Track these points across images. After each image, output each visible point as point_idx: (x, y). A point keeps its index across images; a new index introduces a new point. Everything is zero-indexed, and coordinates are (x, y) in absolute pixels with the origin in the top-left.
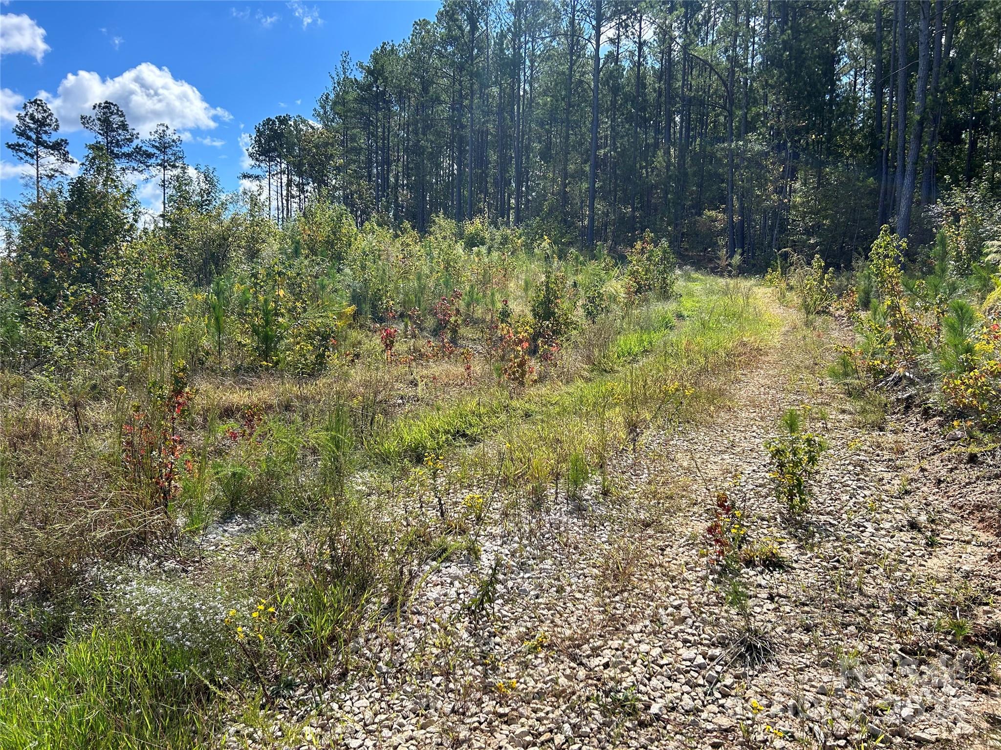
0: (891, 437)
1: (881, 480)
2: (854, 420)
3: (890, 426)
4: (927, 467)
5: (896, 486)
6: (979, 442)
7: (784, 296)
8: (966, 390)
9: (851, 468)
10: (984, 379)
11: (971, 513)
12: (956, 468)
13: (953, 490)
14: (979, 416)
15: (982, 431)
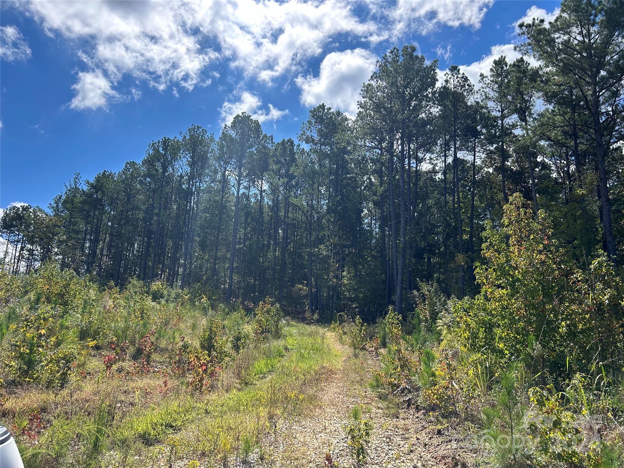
0: (402, 422)
1: (399, 445)
2: (384, 413)
3: (401, 416)
4: (420, 438)
5: (406, 449)
6: (442, 424)
7: (342, 338)
8: (434, 396)
9: (384, 439)
10: (441, 390)
11: (440, 461)
12: (432, 437)
13: (432, 449)
14: (441, 409)
15: (442, 417)
